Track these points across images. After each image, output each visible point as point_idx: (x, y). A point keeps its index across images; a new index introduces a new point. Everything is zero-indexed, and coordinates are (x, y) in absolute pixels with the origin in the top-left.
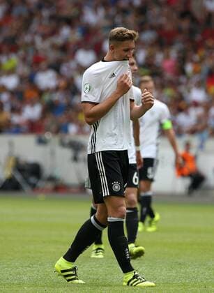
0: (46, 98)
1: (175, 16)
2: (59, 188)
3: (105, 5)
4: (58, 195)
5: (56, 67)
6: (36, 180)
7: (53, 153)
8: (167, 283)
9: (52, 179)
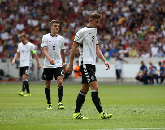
0: (5, 43)
1: (56, 9)
2: (11, 79)
3: (28, 5)
4: (11, 82)
5: (9, 31)
6: (2, 77)
7: (8, 66)
8: (56, 116)
9: (8, 76)
